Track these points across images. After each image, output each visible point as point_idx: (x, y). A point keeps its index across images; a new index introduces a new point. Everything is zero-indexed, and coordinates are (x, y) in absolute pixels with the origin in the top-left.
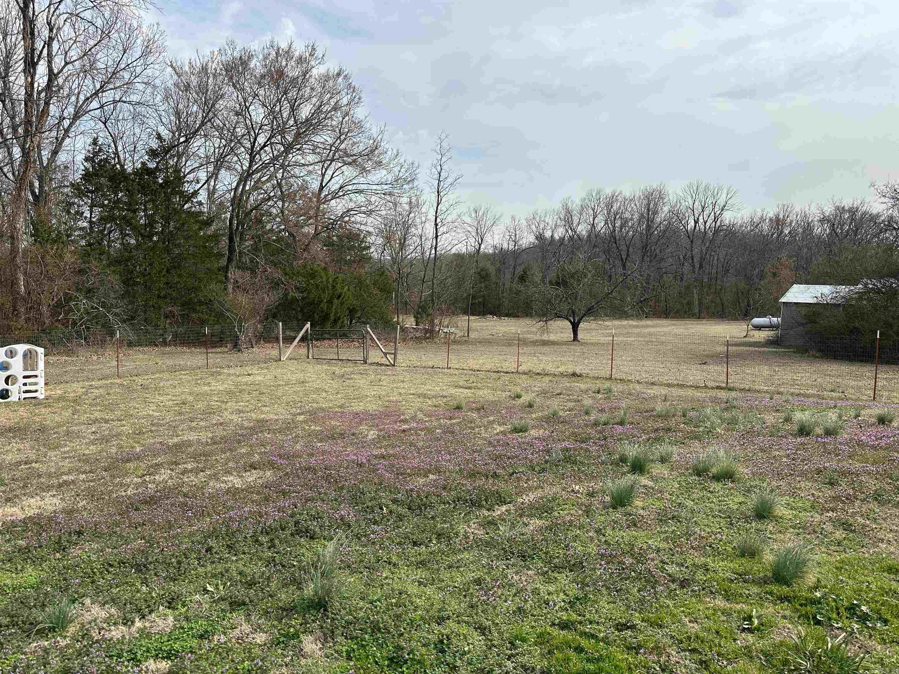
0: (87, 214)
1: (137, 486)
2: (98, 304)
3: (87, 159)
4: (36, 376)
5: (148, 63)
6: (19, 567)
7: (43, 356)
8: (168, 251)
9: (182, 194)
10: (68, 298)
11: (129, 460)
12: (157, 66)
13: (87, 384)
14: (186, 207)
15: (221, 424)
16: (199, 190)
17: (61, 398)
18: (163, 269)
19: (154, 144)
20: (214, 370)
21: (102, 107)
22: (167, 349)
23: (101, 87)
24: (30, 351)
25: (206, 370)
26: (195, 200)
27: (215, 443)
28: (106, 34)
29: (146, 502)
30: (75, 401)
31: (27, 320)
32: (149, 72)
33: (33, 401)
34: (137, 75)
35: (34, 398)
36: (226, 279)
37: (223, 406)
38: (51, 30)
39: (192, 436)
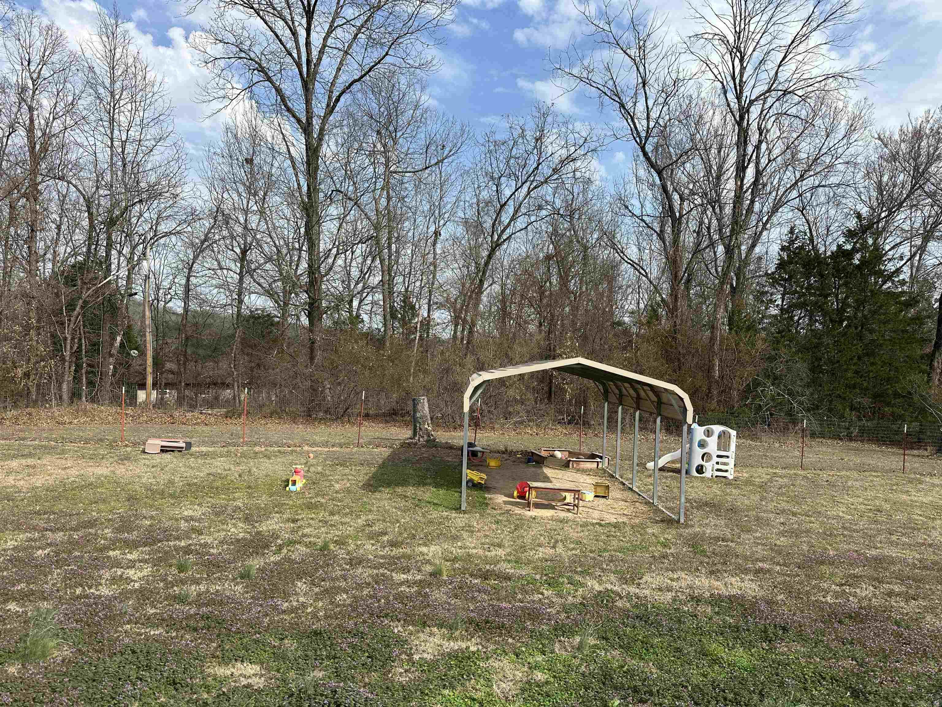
0: (779, 302)
1: (836, 595)
2: (784, 391)
3: (783, 249)
4: (728, 457)
5: (851, 141)
6: (731, 645)
7: (735, 438)
8: (860, 337)
9: (880, 273)
10: (757, 384)
11: (822, 563)
12: (860, 143)
13: (771, 471)
14: (885, 287)
15: (930, 545)
16: (901, 267)
17: (748, 482)
18: (854, 356)
19: (852, 224)
20: (913, 476)
21: (800, 195)
22: (853, 444)
23: (802, 176)
24: (724, 432)
25: (903, 475)
26: (896, 279)
27: (925, 568)
28: (808, 123)
29: (851, 617)
30: (761, 487)
31: (719, 402)
32: (852, 150)
33: (723, 480)
34: (839, 156)
35: (725, 477)
36: (931, 368)
37: (931, 524)
38: (761, 134)
39: (893, 552)
